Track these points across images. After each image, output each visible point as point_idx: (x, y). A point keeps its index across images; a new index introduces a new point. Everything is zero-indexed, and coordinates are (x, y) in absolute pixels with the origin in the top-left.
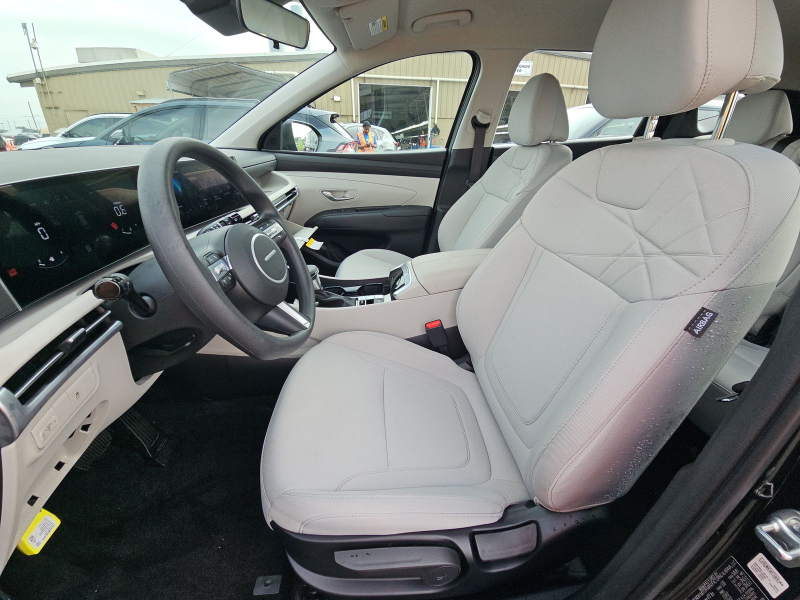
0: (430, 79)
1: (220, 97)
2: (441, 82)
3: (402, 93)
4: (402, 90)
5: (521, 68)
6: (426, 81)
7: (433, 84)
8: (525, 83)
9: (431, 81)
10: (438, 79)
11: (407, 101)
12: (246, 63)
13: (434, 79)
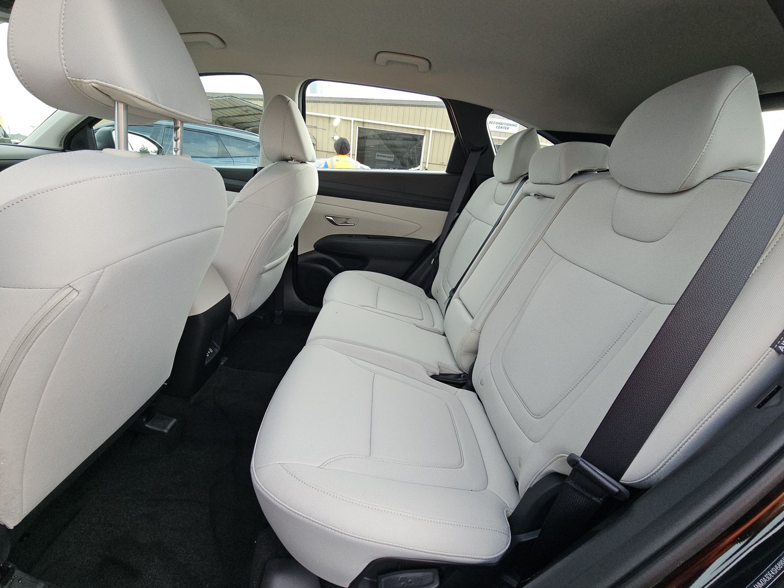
0: (424, 128)
1: (230, 127)
2: (434, 131)
3: (405, 139)
4: (404, 136)
5: (509, 126)
6: (421, 129)
7: (426, 133)
8: (506, 139)
9: (425, 130)
10: (431, 129)
11: (409, 146)
12: (251, 99)
13: (427, 128)
